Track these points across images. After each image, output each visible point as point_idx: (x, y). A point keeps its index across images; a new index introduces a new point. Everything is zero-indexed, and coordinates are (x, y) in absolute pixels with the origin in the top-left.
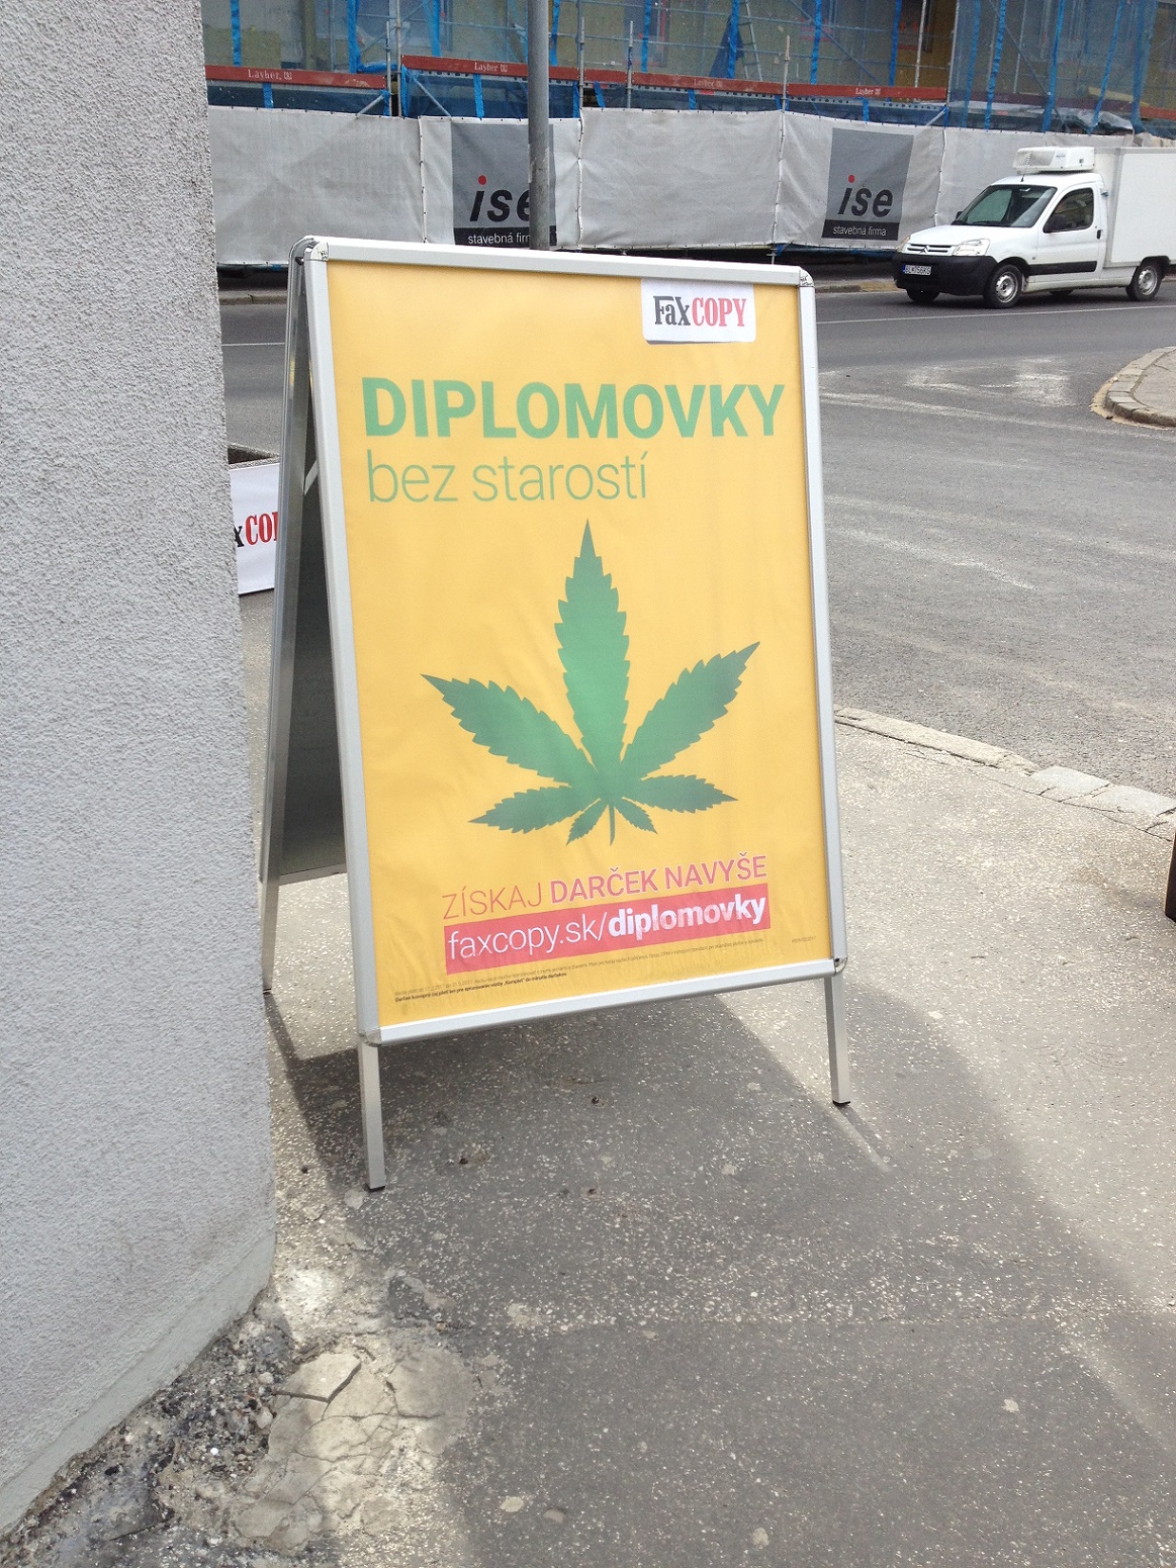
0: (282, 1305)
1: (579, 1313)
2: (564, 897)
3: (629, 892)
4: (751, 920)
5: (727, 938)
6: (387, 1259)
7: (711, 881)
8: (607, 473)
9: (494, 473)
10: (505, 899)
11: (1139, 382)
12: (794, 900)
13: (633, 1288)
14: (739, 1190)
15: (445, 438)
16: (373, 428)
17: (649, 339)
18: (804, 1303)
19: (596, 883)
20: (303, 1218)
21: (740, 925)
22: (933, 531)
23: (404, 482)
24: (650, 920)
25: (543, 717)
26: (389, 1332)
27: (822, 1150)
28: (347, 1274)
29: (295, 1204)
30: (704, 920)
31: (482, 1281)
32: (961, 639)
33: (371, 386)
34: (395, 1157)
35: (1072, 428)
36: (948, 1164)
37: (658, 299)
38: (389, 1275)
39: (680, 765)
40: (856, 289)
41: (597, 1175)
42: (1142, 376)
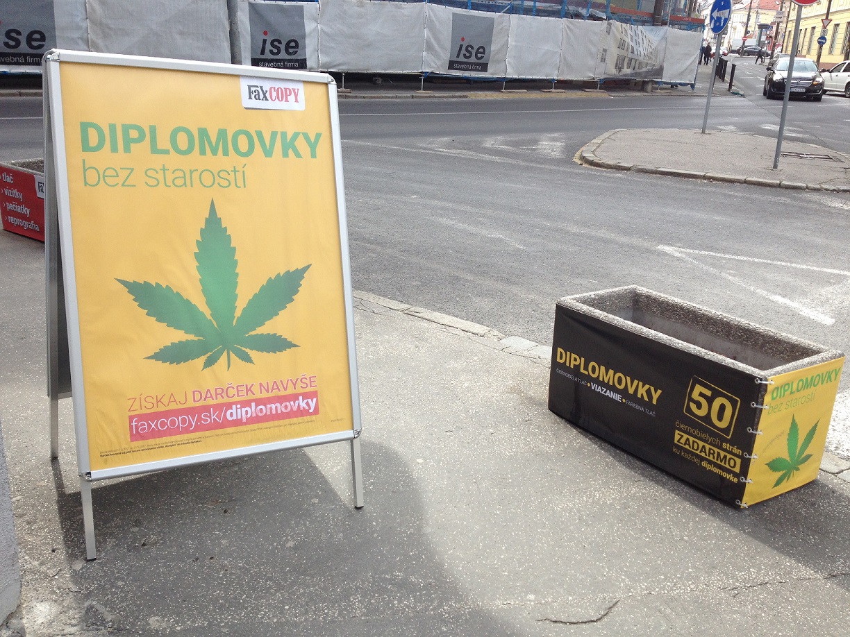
0: (24, 621)
1: (188, 620)
2: (201, 399)
3: (238, 396)
4: (308, 410)
5: (295, 420)
6: (88, 596)
7: (285, 390)
8: (223, 174)
9: (157, 173)
10: (165, 401)
11: (598, 146)
12: (332, 399)
13: (222, 606)
14: (293, 554)
15: (128, 154)
16: (86, 147)
17: (246, 107)
18: (313, 610)
19: (219, 391)
20: (46, 576)
21: (302, 413)
22: (481, 219)
23: (104, 176)
24: (251, 411)
25: (188, 302)
26: (81, 634)
27: (343, 532)
28: (64, 604)
29: (43, 568)
30: (282, 411)
31: (138, 606)
32: (484, 273)
33: (85, 127)
34: (106, 543)
35: (561, 169)
36: (407, 536)
37: (249, 87)
38: (87, 604)
39: (266, 329)
40: (466, 97)
41: (217, 550)
42: (601, 143)
